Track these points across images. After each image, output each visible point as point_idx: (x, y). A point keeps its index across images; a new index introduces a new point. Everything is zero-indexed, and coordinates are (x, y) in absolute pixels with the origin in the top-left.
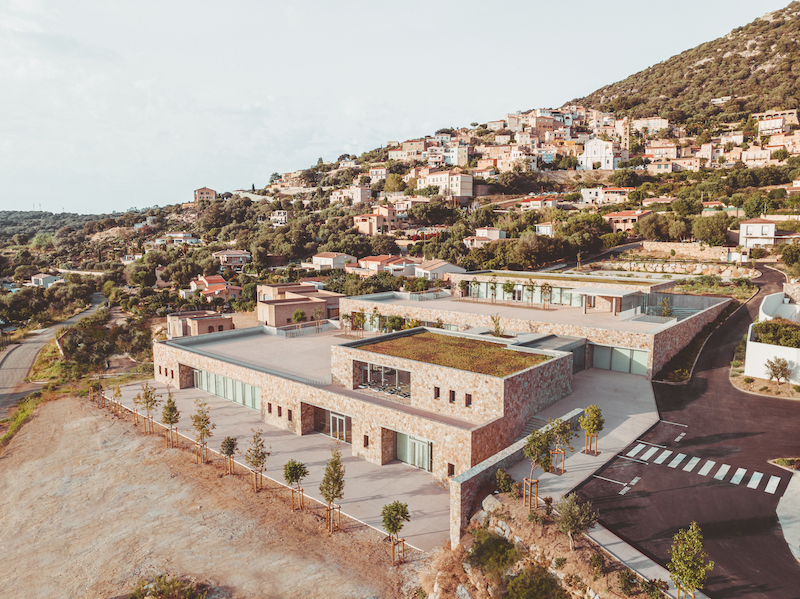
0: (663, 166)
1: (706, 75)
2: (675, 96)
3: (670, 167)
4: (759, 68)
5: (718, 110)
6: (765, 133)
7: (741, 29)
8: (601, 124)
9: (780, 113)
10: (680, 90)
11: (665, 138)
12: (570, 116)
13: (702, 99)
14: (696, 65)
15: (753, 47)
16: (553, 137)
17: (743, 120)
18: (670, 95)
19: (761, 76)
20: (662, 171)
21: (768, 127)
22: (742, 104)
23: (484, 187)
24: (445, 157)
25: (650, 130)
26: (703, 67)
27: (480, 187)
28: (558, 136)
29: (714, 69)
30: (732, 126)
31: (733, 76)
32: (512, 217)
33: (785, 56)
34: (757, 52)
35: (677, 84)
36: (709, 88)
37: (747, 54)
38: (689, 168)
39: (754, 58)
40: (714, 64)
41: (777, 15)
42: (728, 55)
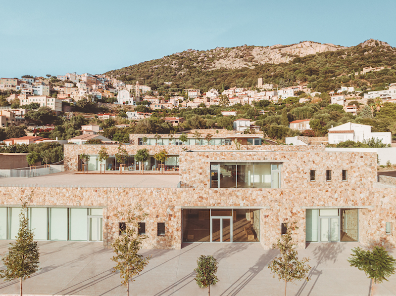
0: (157, 106)
1: (159, 72)
2: (148, 79)
3: (160, 106)
4: (179, 73)
5: (168, 87)
6: (191, 97)
7: (168, 56)
8: (120, 86)
9: (194, 90)
10: (150, 77)
11: (150, 95)
12: (103, 79)
13: (161, 82)
14: (154, 67)
15: (175, 64)
16: (97, 88)
17: (180, 92)
18: (145, 78)
19: (181, 76)
20: (157, 108)
21: (192, 95)
22: (178, 85)
23: (69, 107)
24: (33, 91)
25: (143, 91)
26: (157, 68)
27: (66, 107)
28: (100, 87)
29: (162, 70)
30: (176, 93)
31: (170, 74)
32: (98, 121)
33: (187, 70)
34: (177, 66)
35: (147, 74)
36: (161, 77)
37: (174, 67)
38: (168, 108)
39: (176, 68)
40: (161, 68)
41: (181, 54)
42: (166, 65)
